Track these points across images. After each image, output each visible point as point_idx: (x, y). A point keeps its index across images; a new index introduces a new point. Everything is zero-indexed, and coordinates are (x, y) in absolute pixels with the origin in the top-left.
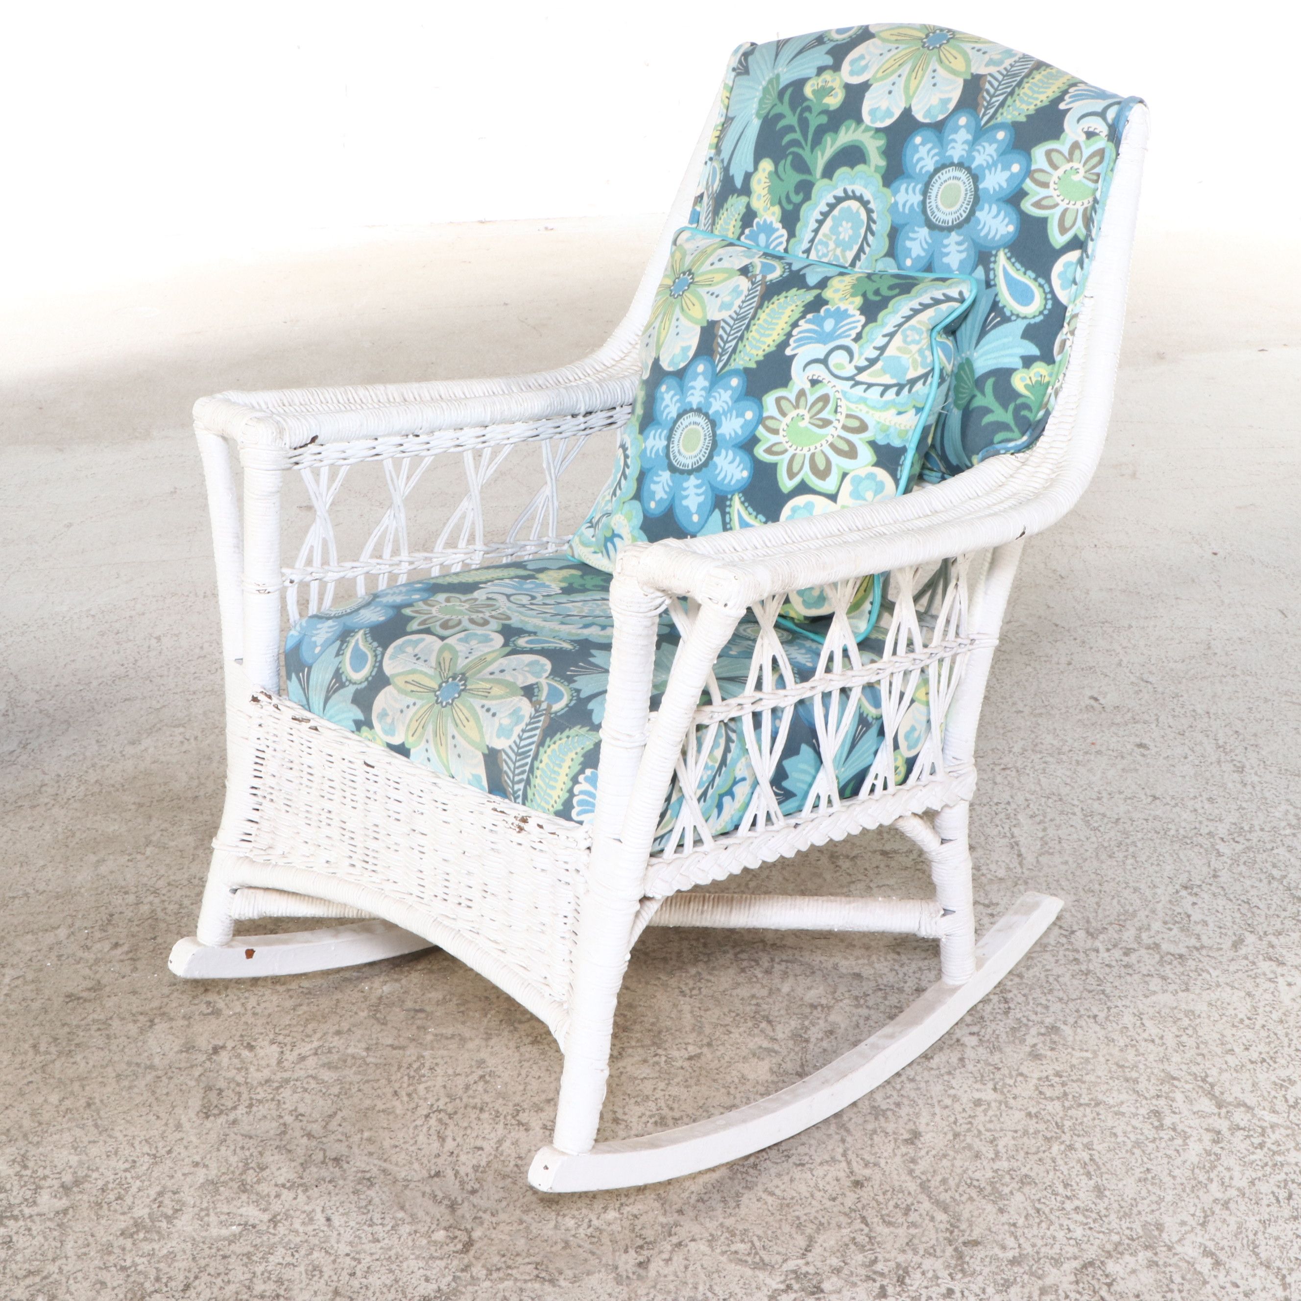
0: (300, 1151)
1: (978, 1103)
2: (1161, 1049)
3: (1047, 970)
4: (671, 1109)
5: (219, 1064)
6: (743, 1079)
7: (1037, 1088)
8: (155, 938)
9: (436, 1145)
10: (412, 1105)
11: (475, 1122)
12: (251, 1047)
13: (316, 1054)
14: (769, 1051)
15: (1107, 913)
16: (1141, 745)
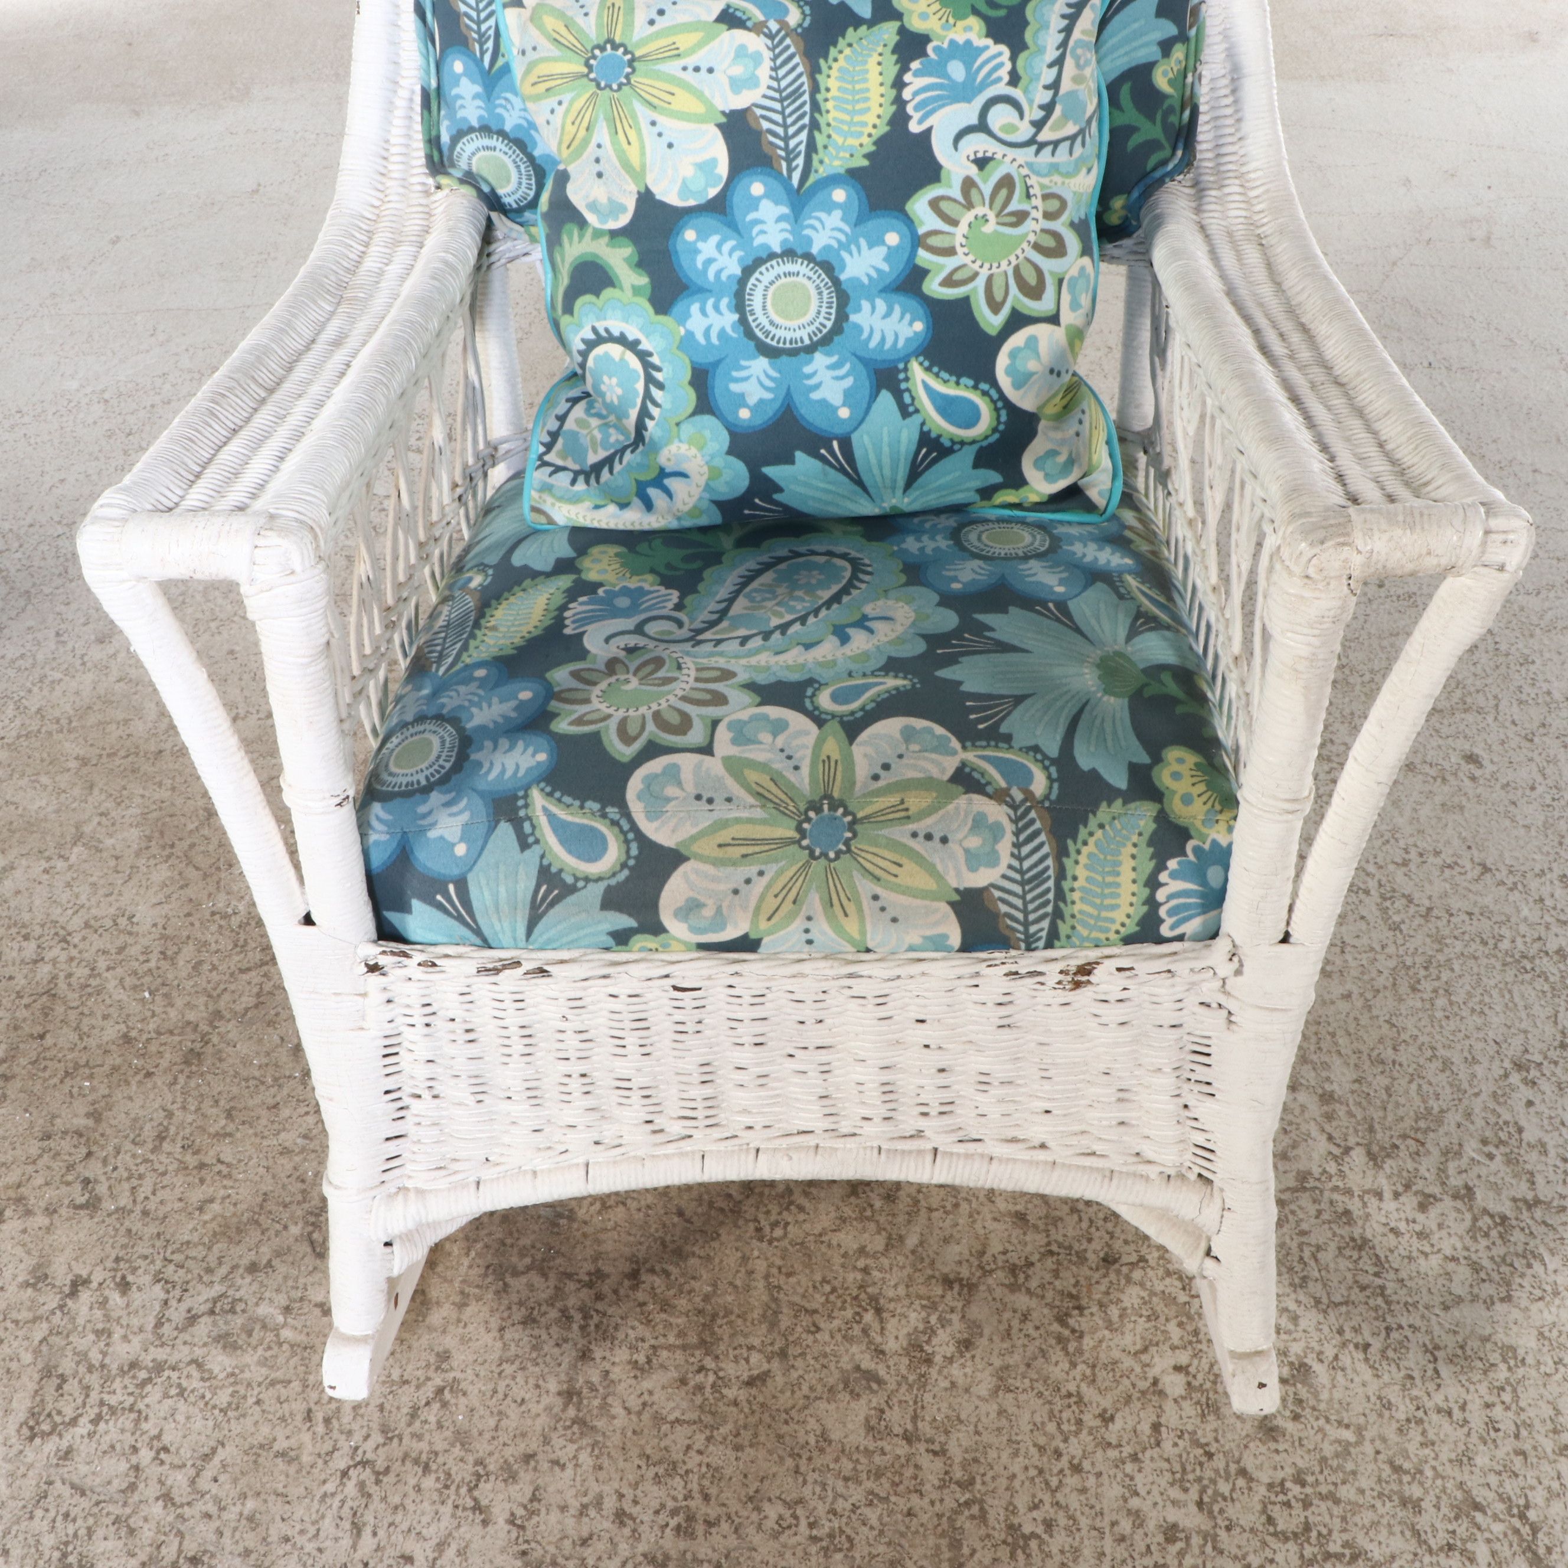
0: (147, 1534)
1: (1171, 1533)
2: (1461, 1433)
3: (1303, 1233)
4: (706, 1498)
5: (73, 1319)
6: (824, 1436)
7: (1264, 1511)
8: (42, 1037)
9: (346, 1542)
10: (328, 1446)
11: (412, 1494)
12: (124, 1286)
13: (212, 1312)
14: (871, 1377)
15: (1401, 1112)
16: (1472, 758)
